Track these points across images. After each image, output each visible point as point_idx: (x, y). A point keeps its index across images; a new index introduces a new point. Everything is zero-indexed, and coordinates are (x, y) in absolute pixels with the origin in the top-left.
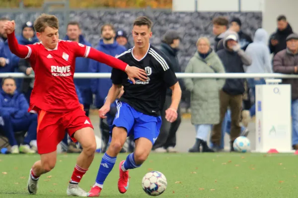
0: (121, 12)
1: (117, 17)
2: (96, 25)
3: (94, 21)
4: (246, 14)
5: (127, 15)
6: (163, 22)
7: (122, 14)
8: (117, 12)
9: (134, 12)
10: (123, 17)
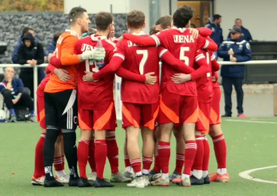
0: (25, 16)
1: (23, 19)
2: (7, 25)
3: (6, 22)
4: (116, 15)
5: (30, 18)
6: (56, 22)
7: (27, 17)
8: (23, 15)
9: (35, 15)
10: (27, 19)
